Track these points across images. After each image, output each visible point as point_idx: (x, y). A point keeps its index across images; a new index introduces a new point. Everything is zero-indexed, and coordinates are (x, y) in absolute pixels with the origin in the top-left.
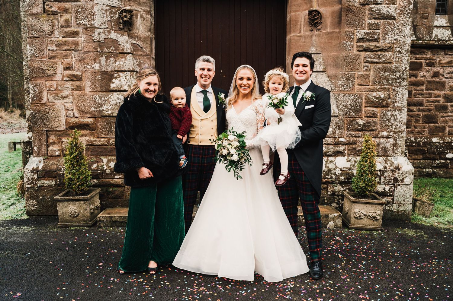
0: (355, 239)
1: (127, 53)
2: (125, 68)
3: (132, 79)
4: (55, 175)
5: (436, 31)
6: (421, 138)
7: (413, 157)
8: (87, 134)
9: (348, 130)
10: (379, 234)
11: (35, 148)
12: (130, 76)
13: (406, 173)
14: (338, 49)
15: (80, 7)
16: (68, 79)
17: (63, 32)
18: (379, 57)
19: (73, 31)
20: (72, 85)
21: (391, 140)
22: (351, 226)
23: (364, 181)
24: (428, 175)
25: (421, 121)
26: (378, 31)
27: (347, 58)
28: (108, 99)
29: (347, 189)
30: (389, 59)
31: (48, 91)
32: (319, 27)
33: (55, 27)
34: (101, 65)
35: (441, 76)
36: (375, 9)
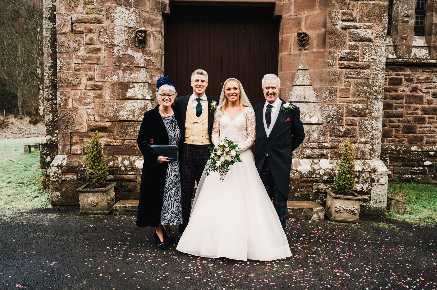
0: (335, 229)
1: (141, 67)
2: (139, 80)
3: (145, 89)
4: (77, 171)
5: (414, 51)
6: (401, 146)
7: (394, 164)
8: (105, 136)
9: (331, 136)
10: (356, 226)
11: (60, 147)
12: (144, 86)
13: (381, 174)
14: (322, 66)
15: (102, 28)
16: (90, 88)
17: (88, 48)
18: (358, 73)
19: (96, 48)
20: (94, 93)
21: (369, 145)
22: (332, 218)
23: (344, 180)
24: (408, 181)
25: (401, 131)
26: (357, 51)
27: (330, 74)
28: (124, 106)
29: (329, 187)
30: (367, 75)
31: (73, 98)
32: (306, 47)
33: (80, 45)
34: (119, 77)
35: (419, 91)
36: (354, 33)
